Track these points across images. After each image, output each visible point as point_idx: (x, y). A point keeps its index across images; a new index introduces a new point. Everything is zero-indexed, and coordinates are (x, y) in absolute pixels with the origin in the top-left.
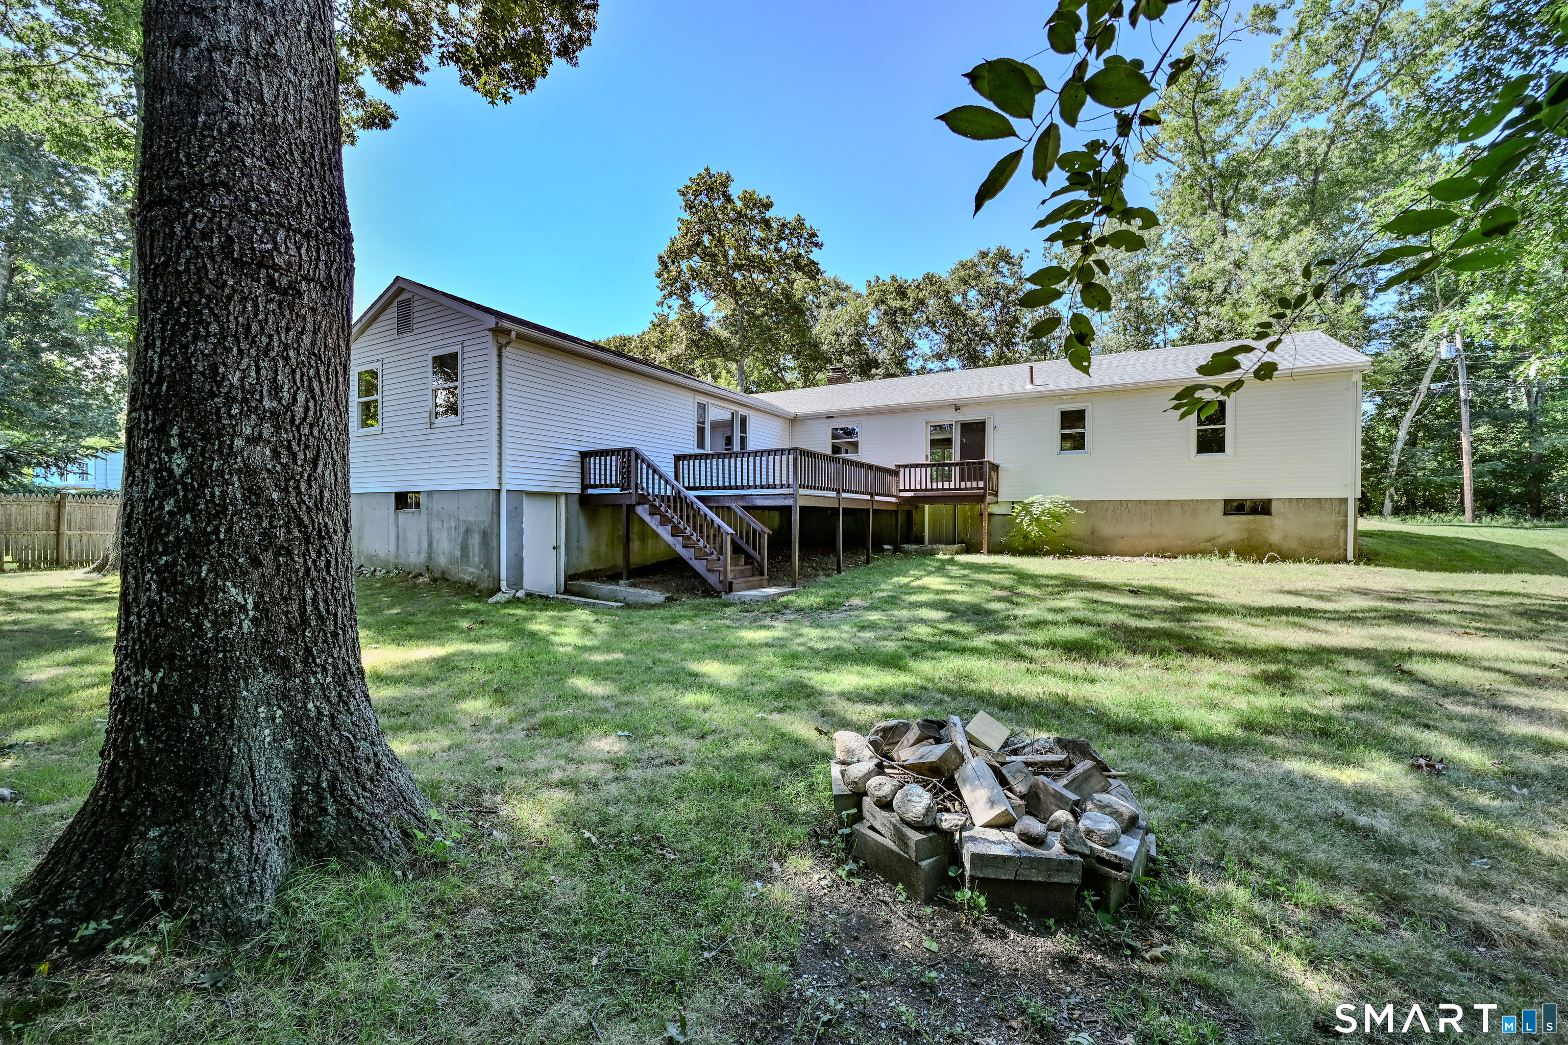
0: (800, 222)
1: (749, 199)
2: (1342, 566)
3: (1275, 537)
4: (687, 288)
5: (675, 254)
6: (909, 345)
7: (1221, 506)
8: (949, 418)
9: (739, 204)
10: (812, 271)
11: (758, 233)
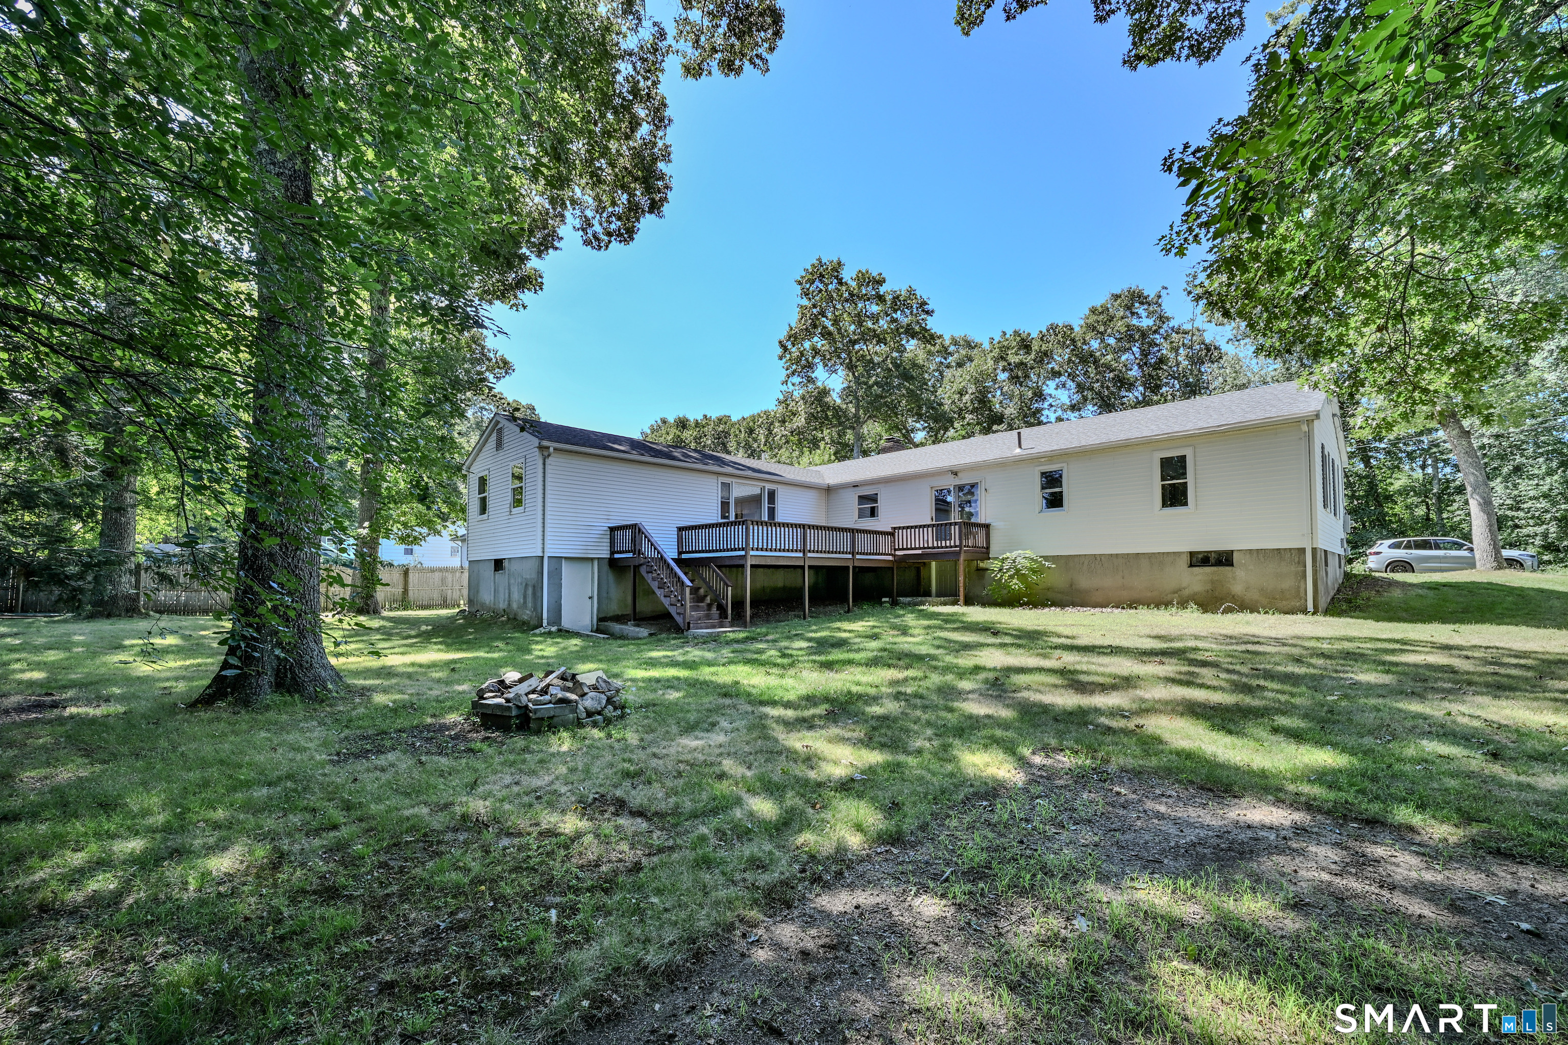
0: (911, 292)
1: (864, 279)
2: (1300, 616)
3: (1237, 589)
4: (810, 366)
5: (794, 338)
6: (1039, 395)
7: (1185, 560)
8: (950, 482)
9: (853, 284)
10: (928, 337)
11: (875, 308)
